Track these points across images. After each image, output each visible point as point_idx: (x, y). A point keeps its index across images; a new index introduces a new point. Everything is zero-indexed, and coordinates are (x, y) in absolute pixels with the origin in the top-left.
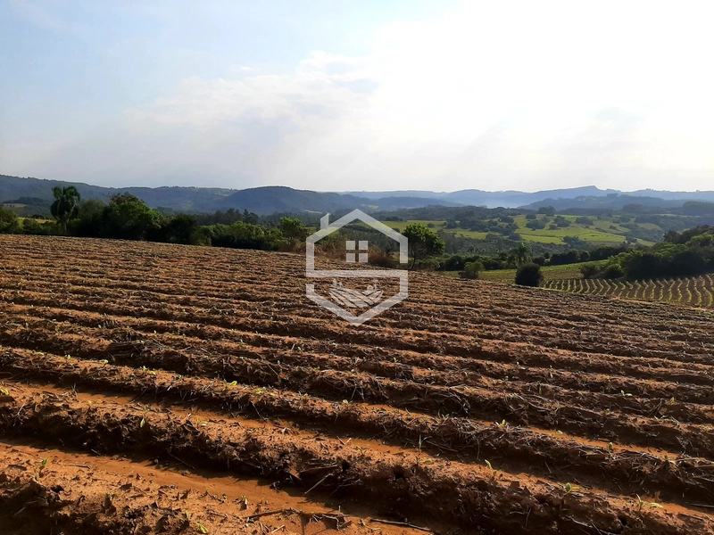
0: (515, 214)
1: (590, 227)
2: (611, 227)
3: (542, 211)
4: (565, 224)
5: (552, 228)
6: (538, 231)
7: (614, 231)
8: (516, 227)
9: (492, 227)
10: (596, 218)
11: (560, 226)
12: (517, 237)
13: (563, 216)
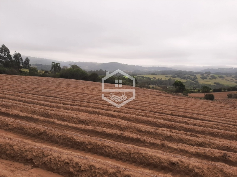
0: (196, 74)
1: (224, 79)
2: (231, 79)
3: (206, 73)
4: (215, 78)
5: (210, 79)
6: (205, 80)
7: (232, 81)
8: (197, 78)
9: (188, 78)
10: (226, 76)
11: (213, 78)
12: (197, 82)
13: (214, 75)
